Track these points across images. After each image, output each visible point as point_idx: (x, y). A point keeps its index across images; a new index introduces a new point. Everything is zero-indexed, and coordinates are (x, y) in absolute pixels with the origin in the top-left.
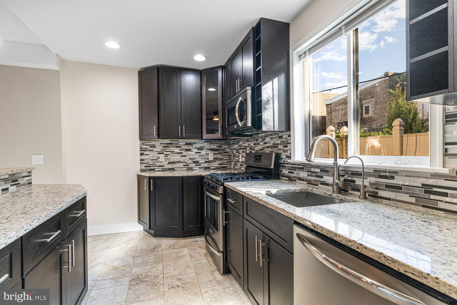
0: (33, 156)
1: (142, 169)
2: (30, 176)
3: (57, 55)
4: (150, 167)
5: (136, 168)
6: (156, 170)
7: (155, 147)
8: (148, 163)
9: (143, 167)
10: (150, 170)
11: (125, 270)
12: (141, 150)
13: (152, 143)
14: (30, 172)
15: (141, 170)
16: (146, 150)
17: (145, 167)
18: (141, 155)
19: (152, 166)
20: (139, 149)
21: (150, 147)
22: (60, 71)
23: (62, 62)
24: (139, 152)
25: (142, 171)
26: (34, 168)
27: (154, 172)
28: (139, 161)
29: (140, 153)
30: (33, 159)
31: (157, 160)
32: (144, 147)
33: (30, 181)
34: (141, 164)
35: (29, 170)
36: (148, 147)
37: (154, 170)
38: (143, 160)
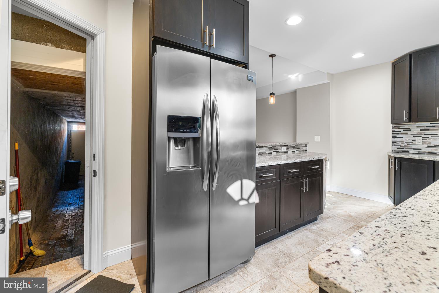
0: (315, 137)
1: (394, 151)
2: (306, 147)
3: (328, 73)
4: (404, 149)
5: (388, 149)
6: (410, 152)
7: (410, 130)
8: (401, 145)
9: (396, 149)
10: (403, 152)
11: (356, 220)
12: (393, 133)
13: (407, 127)
14: (306, 145)
15: (392, 150)
16: (399, 133)
17: (397, 148)
18: (393, 138)
19: (406, 149)
20: (391, 132)
21: (404, 130)
22: (329, 83)
23: (332, 76)
24: (391, 135)
25: (393, 152)
26: (309, 143)
27: (408, 154)
28: (391, 143)
29: (393, 136)
30: (315, 138)
31: (412, 143)
32: (396, 130)
33: (306, 150)
34: (392, 145)
35: (306, 144)
36: (402, 130)
37: (408, 152)
38: (396, 142)
